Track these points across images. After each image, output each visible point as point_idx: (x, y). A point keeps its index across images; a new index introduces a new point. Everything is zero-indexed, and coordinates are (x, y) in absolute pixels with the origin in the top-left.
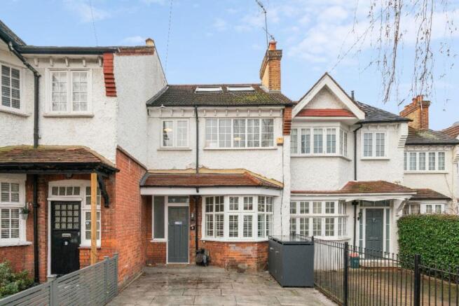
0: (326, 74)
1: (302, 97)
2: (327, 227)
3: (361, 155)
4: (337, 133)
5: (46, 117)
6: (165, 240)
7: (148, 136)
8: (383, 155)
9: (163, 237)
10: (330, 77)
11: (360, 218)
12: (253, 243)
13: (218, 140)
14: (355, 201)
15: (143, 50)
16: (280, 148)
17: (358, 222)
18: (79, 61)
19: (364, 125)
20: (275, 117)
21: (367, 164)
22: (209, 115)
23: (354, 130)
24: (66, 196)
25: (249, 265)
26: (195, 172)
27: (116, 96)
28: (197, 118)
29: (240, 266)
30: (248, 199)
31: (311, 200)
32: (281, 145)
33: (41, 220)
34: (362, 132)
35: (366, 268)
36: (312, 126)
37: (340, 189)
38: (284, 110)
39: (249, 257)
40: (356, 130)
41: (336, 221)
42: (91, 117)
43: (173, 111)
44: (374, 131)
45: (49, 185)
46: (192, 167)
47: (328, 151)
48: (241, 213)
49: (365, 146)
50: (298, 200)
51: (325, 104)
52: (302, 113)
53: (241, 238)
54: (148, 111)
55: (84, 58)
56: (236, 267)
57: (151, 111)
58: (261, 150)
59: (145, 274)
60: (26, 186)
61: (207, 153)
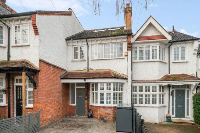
0: (151, 16)
1: (138, 30)
2: (153, 99)
3: (172, 60)
4: (158, 48)
5: (13, 47)
6: (75, 104)
7: (67, 54)
8: (184, 59)
9: (74, 103)
10: (153, 18)
11: (172, 95)
12: (111, 107)
13: (97, 55)
14: (169, 85)
15: (62, 13)
16: (126, 58)
17: (171, 97)
18: (24, 19)
19: (173, 43)
20: (124, 42)
21: (176, 64)
22: (93, 43)
23: (169, 46)
24: (18, 83)
25: (109, 119)
26: (87, 71)
27: (38, 35)
28: (88, 45)
29: (105, 119)
30: (109, 84)
31: (144, 85)
32: (127, 56)
33: (11, 94)
34: (173, 47)
35: (174, 122)
36: (144, 45)
37: (159, 79)
38: (127, 38)
39: (109, 114)
40: (170, 46)
41: (158, 96)
42: (29, 46)
43: (78, 42)
44: (179, 46)
45: (15, 78)
46: (85, 69)
47: (153, 58)
48: (105, 91)
49: (175, 54)
50: (137, 85)
51: (151, 33)
52: (138, 38)
53: (105, 105)
54: (67, 42)
55: (26, 18)
56: (103, 119)
57: (69, 43)
58: (117, 59)
59: (63, 121)
60: (6, 79)
61: (92, 61)
